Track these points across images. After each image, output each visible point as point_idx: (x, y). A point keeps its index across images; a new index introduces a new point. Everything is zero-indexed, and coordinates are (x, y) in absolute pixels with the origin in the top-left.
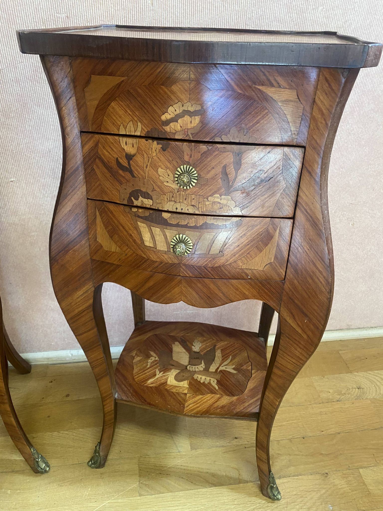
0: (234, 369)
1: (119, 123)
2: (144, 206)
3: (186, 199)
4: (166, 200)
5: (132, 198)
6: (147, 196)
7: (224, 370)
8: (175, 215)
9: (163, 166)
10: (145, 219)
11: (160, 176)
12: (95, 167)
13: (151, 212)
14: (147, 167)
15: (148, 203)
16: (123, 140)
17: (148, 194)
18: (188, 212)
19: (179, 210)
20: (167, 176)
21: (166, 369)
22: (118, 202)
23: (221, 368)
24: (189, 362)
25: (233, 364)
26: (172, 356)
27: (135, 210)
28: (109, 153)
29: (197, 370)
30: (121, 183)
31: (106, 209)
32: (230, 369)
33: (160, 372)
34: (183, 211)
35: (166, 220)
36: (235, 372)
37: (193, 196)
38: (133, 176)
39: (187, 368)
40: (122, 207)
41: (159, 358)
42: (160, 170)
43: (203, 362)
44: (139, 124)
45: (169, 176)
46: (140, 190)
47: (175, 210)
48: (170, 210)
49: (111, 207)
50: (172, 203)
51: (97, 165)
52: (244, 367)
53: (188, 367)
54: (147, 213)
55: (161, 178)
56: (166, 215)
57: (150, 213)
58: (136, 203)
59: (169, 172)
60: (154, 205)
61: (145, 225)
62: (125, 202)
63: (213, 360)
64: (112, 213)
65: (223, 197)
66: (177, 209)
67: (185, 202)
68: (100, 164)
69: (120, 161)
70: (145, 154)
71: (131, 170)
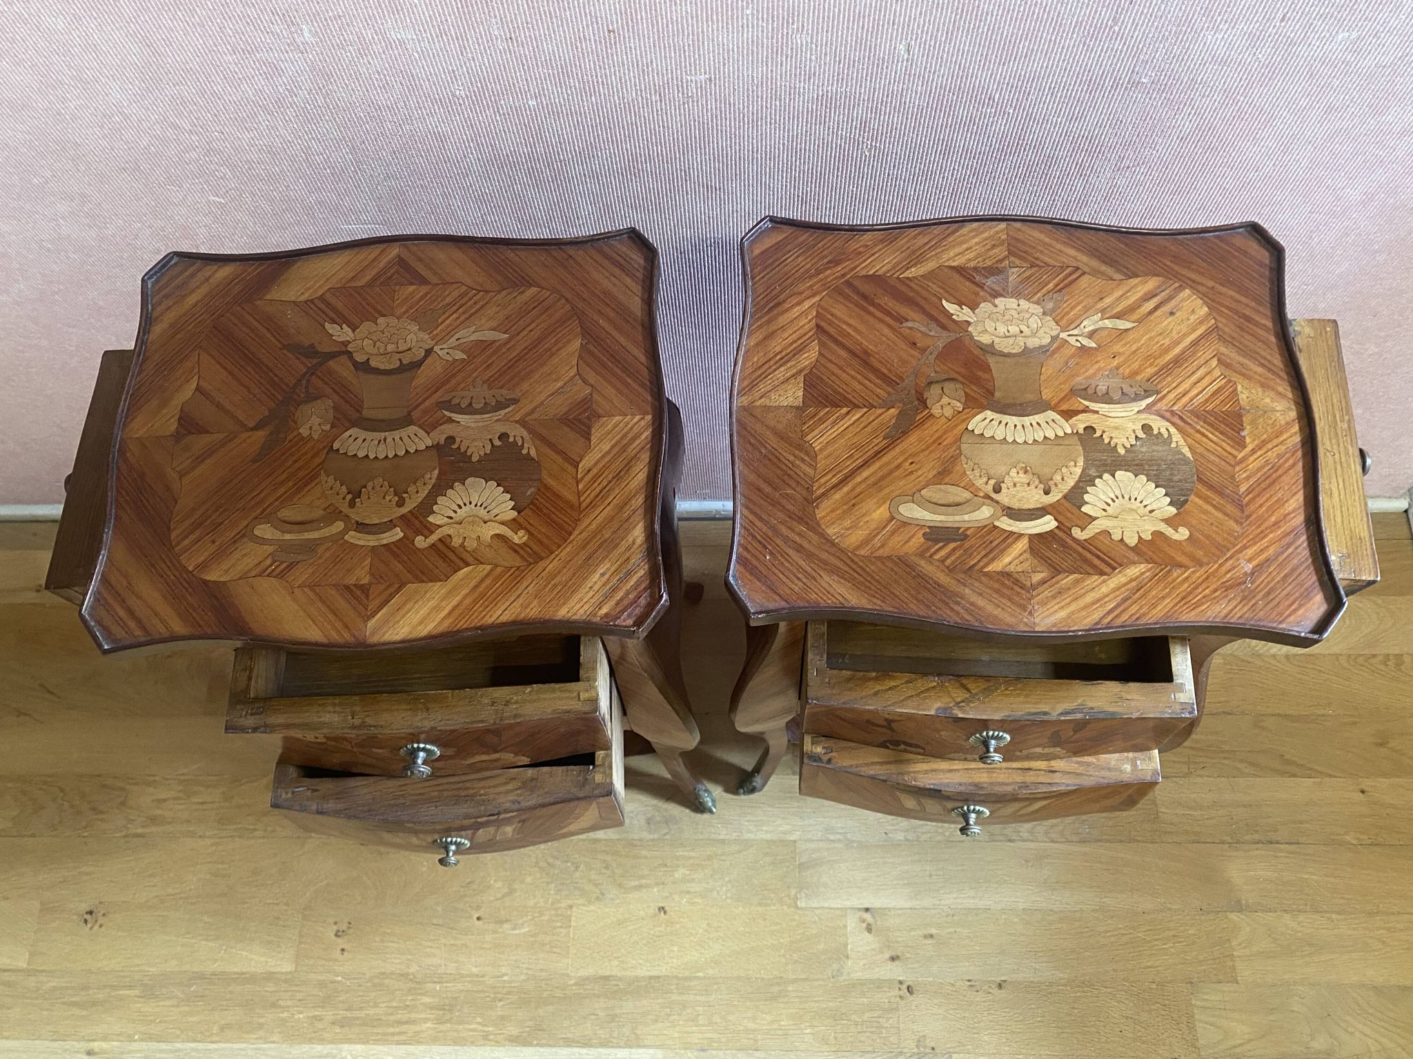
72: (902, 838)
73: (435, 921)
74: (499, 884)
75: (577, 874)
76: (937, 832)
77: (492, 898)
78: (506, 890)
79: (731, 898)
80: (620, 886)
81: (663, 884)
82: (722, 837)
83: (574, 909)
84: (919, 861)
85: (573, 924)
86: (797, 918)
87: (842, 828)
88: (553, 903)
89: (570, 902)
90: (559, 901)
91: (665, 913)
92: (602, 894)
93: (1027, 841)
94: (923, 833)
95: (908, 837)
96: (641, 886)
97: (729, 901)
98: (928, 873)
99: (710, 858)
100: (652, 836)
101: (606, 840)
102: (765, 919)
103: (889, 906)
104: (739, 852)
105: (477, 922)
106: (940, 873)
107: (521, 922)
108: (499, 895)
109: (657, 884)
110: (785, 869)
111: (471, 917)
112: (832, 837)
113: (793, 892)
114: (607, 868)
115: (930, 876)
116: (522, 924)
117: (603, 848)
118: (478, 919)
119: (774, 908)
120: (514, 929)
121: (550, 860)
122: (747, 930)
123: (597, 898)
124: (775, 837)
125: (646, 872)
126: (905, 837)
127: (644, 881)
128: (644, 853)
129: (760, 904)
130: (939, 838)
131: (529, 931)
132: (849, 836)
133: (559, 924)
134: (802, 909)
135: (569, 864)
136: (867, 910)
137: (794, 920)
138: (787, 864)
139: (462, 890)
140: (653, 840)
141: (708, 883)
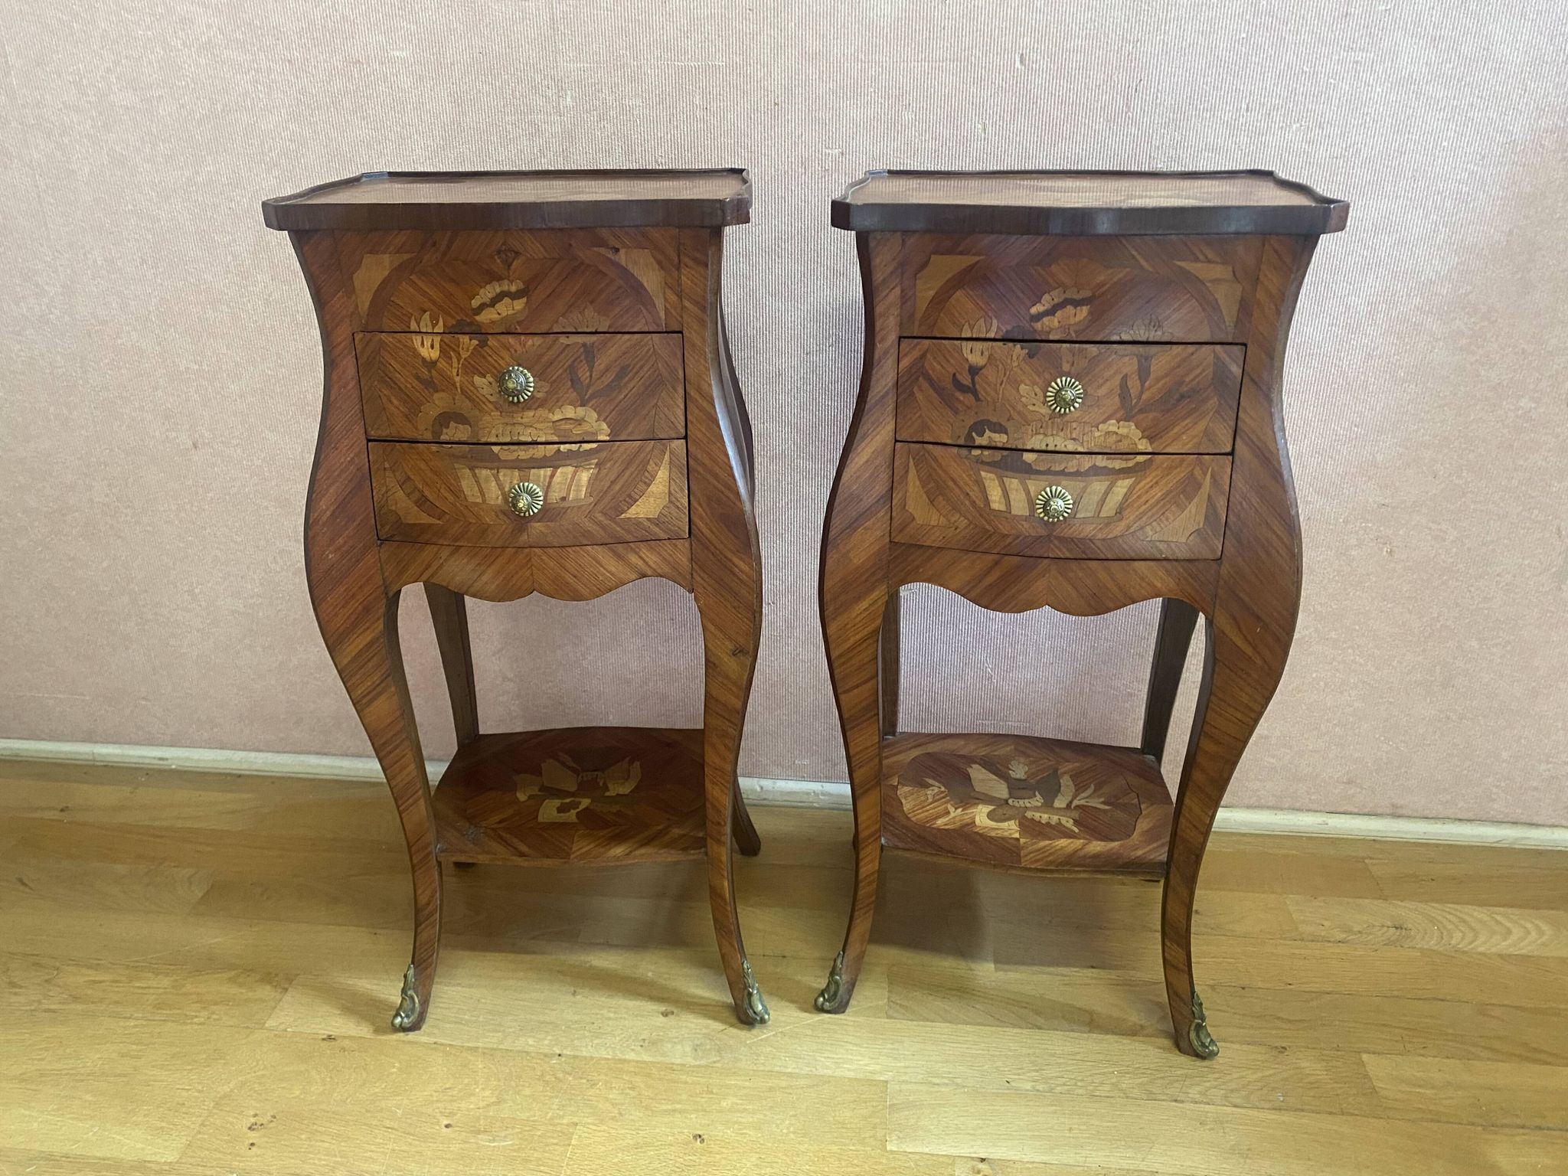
0: (1103, 803)
1: (963, 322)
2: (994, 444)
3: (1062, 430)
4: (1030, 432)
5: (974, 434)
6: (1000, 429)
7: (1083, 806)
8: (1044, 456)
9: (1028, 382)
10: (993, 465)
11: (1022, 396)
12: (915, 389)
13: (1005, 453)
14: (1001, 384)
15: (1000, 439)
16: (966, 346)
17: (1001, 425)
18: (1065, 450)
19: (1051, 448)
20: (1033, 395)
21: (967, 804)
22: (948, 441)
23: (1076, 802)
24: (1010, 794)
25: (1100, 796)
26: (972, 787)
27: (976, 452)
28: (942, 366)
29: (1028, 805)
30: (956, 412)
31: (927, 455)
32: (1096, 803)
33: (956, 809)
34: (1058, 449)
35: (1030, 464)
36: (1107, 807)
37: (1074, 425)
38: (977, 399)
39: (1008, 803)
40: (955, 450)
41: (946, 787)
42: (1022, 387)
43: (1037, 793)
44: (995, 321)
45: (1036, 395)
46: (988, 421)
47: (1044, 448)
48: (1037, 447)
49: (937, 450)
50: (1041, 437)
51: (919, 387)
52: (1125, 800)
53: (1010, 801)
54: (998, 455)
55: (1023, 399)
56: (1028, 457)
57: (1003, 456)
58: (979, 441)
59: (1037, 390)
60: (1010, 442)
61: (993, 476)
62: (961, 442)
63: (1059, 791)
64: (936, 460)
65: (1121, 423)
66: (1047, 445)
67: (1061, 434)
68: (925, 385)
69: (958, 376)
70: (1001, 366)
71: (976, 391)
72: (1029, 1088)
73: (388, 1123)
74: (487, 1093)
75: (591, 1092)
76: (1076, 1085)
77: (472, 1106)
78: (494, 1099)
79: (794, 1133)
80: (646, 1108)
81: (705, 1111)
82: (790, 1070)
83: (578, 1127)
84: (1054, 1112)
85: (574, 1142)
86: (884, 1161)
87: (950, 1073)
88: (552, 1119)
89: (576, 1120)
90: (561, 1117)
91: (702, 1141)
92: (620, 1114)
93: (1200, 1103)
94: (1058, 1085)
95: (1040, 1087)
96: (674, 1111)
97: (792, 1136)
98: (1068, 1127)
99: (771, 1089)
100: (698, 1063)
101: (637, 1062)
102: (840, 1160)
103: (1014, 1158)
104: (810, 1087)
105: (445, 1130)
106: (1085, 1127)
107: (503, 1134)
108: (481, 1104)
109: (697, 1110)
110: (871, 1109)
111: (437, 1123)
112: (936, 1081)
113: (880, 1133)
114: (633, 1088)
115: (1070, 1130)
116: (505, 1137)
117: (632, 1069)
118: (447, 1126)
119: (853, 1148)
120: (490, 1141)
121: (561, 1075)
122: (812, 1168)
123: (613, 1118)
124: (861, 1076)
125: (684, 1097)
126: (1033, 1087)
127: (678, 1106)
128: (683, 1077)
129: (834, 1143)
130: (1081, 1091)
131: (512, 1145)
132: (959, 1081)
133: (555, 1141)
134: (892, 1152)
135: (584, 1081)
136: (983, 1160)
137: (881, 1163)
138: (874, 1104)
139: (435, 1094)
140: (699, 1066)
141: (765, 1115)
